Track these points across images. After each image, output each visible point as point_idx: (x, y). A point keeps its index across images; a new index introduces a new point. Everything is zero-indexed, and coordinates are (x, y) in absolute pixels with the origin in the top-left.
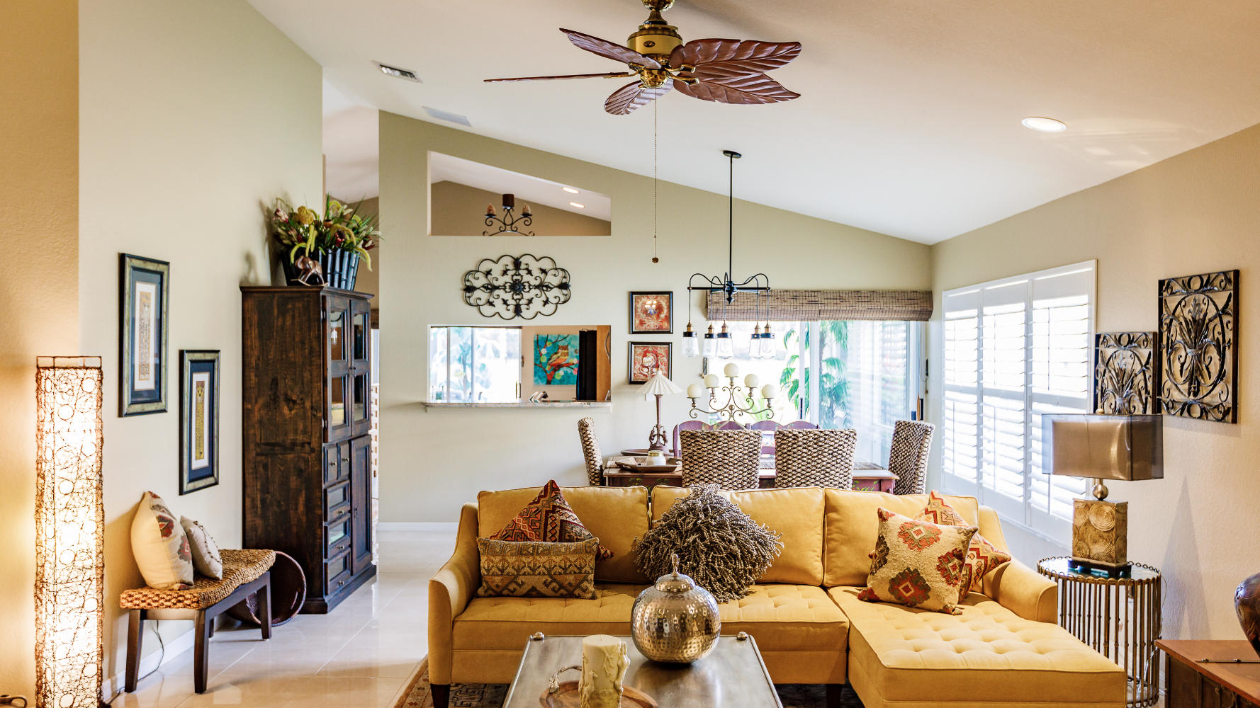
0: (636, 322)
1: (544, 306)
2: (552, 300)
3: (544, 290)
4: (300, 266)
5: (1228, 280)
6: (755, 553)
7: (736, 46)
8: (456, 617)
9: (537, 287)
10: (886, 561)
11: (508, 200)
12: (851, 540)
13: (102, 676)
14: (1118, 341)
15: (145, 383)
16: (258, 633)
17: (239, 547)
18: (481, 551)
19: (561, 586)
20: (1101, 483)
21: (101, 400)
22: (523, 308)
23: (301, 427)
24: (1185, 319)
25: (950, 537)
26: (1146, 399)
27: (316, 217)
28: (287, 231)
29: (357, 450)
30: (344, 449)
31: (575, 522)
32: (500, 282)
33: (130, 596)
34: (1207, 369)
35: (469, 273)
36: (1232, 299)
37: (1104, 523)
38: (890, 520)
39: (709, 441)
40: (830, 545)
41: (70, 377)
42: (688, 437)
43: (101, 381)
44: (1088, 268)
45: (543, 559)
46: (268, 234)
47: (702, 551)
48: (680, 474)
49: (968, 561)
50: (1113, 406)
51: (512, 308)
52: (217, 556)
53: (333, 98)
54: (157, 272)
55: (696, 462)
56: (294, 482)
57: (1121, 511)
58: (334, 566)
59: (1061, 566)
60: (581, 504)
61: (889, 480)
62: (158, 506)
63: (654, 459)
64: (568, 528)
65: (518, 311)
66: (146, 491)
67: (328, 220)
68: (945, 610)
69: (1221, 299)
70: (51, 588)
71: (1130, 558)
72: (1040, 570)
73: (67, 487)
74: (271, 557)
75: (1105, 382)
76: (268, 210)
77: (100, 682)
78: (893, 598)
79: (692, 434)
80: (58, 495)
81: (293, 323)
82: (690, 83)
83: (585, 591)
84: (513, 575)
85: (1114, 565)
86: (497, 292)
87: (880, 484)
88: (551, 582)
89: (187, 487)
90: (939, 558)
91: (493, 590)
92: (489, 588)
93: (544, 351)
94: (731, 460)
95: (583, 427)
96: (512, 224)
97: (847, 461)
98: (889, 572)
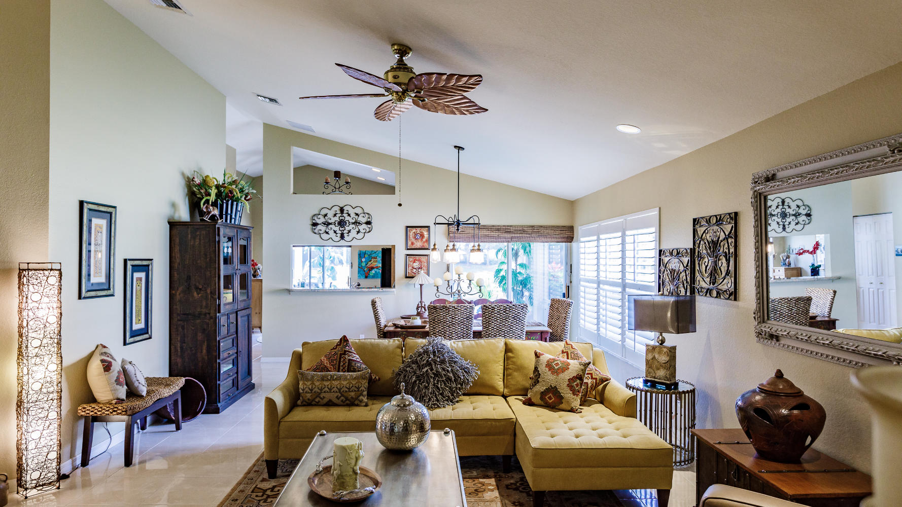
0: (409, 243)
1: (357, 234)
2: (362, 230)
3: (357, 225)
4: (205, 210)
5: (731, 218)
6: (462, 378)
7: (444, 77)
8: (281, 419)
9: (353, 223)
10: (538, 382)
11: (337, 174)
12: (520, 368)
13: (60, 459)
14: (671, 254)
15: (98, 278)
16: (173, 427)
17: (167, 376)
18: (300, 378)
19: (347, 399)
20: (661, 335)
21: (61, 289)
22: (345, 235)
23: (204, 304)
24: (708, 241)
25: (575, 367)
26: (687, 286)
27: (217, 182)
28: (199, 190)
29: (241, 317)
30: (233, 317)
31: (358, 360)
32: (333, 220)
33: (84, 408)
34: (720, 269)
35: (314, 215)
36: (733, 229)
37: (663, 358)
38: (541, 357)
39: (444, 311)
40: (508, 372)
41: (40, 275)
42: (432, 309)
43: (61, 278)
44: (655, 212)
45: (335, 383)
46: (188, 191)
47: (431, 377)
48: (428, 330)
49: (585, 381)
50: (669, 291)
51: (339, 235)
52: (143, 381)
53: (234, 115)
54: (108, 213)
55: (436, 323)
56: (200, 336)
57: (672, 351)
58: (225, 385)
59: (639, 383)
60: (362, 349)
61: (547, 332)
62: (105, 353)
63: (415, 321)
64: (353, 363)
65: (342, 237)
66: (99, 344)
67: (224, 184)
68: (572, 410)
69: (728, 228)
70: (26, 405)
71: (678, 377)
72: (628, 386)
73: (36, 343)
74: (182, 381)
75: (665, 276)
76: (188, 178)
77: (59, 463)
78: (542, 403)
79: (434, 307)
80: (30, 348)
81: (200, 244)
82: (422, 101)
83: (361, 401)
84: (318, 392)
85: (668, 382)
86: (330, 226)
87: (542, 336)
88: (340, 397)
89: (128, 340)
90: (569, 380)
91: (306, 402)
92: (304, 400)
93: (363, 260)
94: (457, 321)
95: (374, 303)
96: (339, 188)
97: (523, 322)
98: (540, 388)
